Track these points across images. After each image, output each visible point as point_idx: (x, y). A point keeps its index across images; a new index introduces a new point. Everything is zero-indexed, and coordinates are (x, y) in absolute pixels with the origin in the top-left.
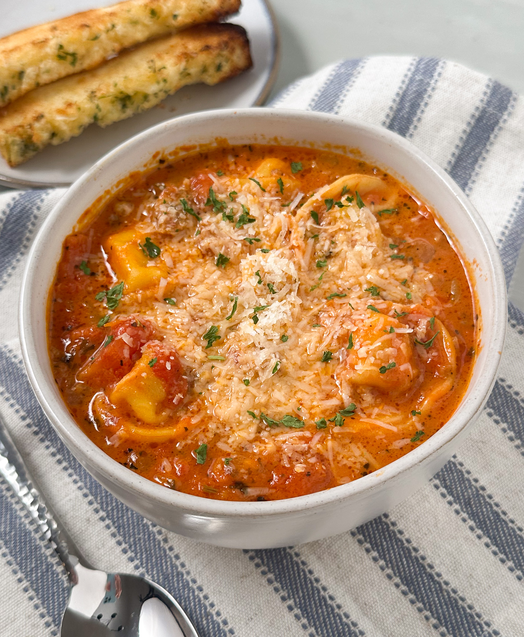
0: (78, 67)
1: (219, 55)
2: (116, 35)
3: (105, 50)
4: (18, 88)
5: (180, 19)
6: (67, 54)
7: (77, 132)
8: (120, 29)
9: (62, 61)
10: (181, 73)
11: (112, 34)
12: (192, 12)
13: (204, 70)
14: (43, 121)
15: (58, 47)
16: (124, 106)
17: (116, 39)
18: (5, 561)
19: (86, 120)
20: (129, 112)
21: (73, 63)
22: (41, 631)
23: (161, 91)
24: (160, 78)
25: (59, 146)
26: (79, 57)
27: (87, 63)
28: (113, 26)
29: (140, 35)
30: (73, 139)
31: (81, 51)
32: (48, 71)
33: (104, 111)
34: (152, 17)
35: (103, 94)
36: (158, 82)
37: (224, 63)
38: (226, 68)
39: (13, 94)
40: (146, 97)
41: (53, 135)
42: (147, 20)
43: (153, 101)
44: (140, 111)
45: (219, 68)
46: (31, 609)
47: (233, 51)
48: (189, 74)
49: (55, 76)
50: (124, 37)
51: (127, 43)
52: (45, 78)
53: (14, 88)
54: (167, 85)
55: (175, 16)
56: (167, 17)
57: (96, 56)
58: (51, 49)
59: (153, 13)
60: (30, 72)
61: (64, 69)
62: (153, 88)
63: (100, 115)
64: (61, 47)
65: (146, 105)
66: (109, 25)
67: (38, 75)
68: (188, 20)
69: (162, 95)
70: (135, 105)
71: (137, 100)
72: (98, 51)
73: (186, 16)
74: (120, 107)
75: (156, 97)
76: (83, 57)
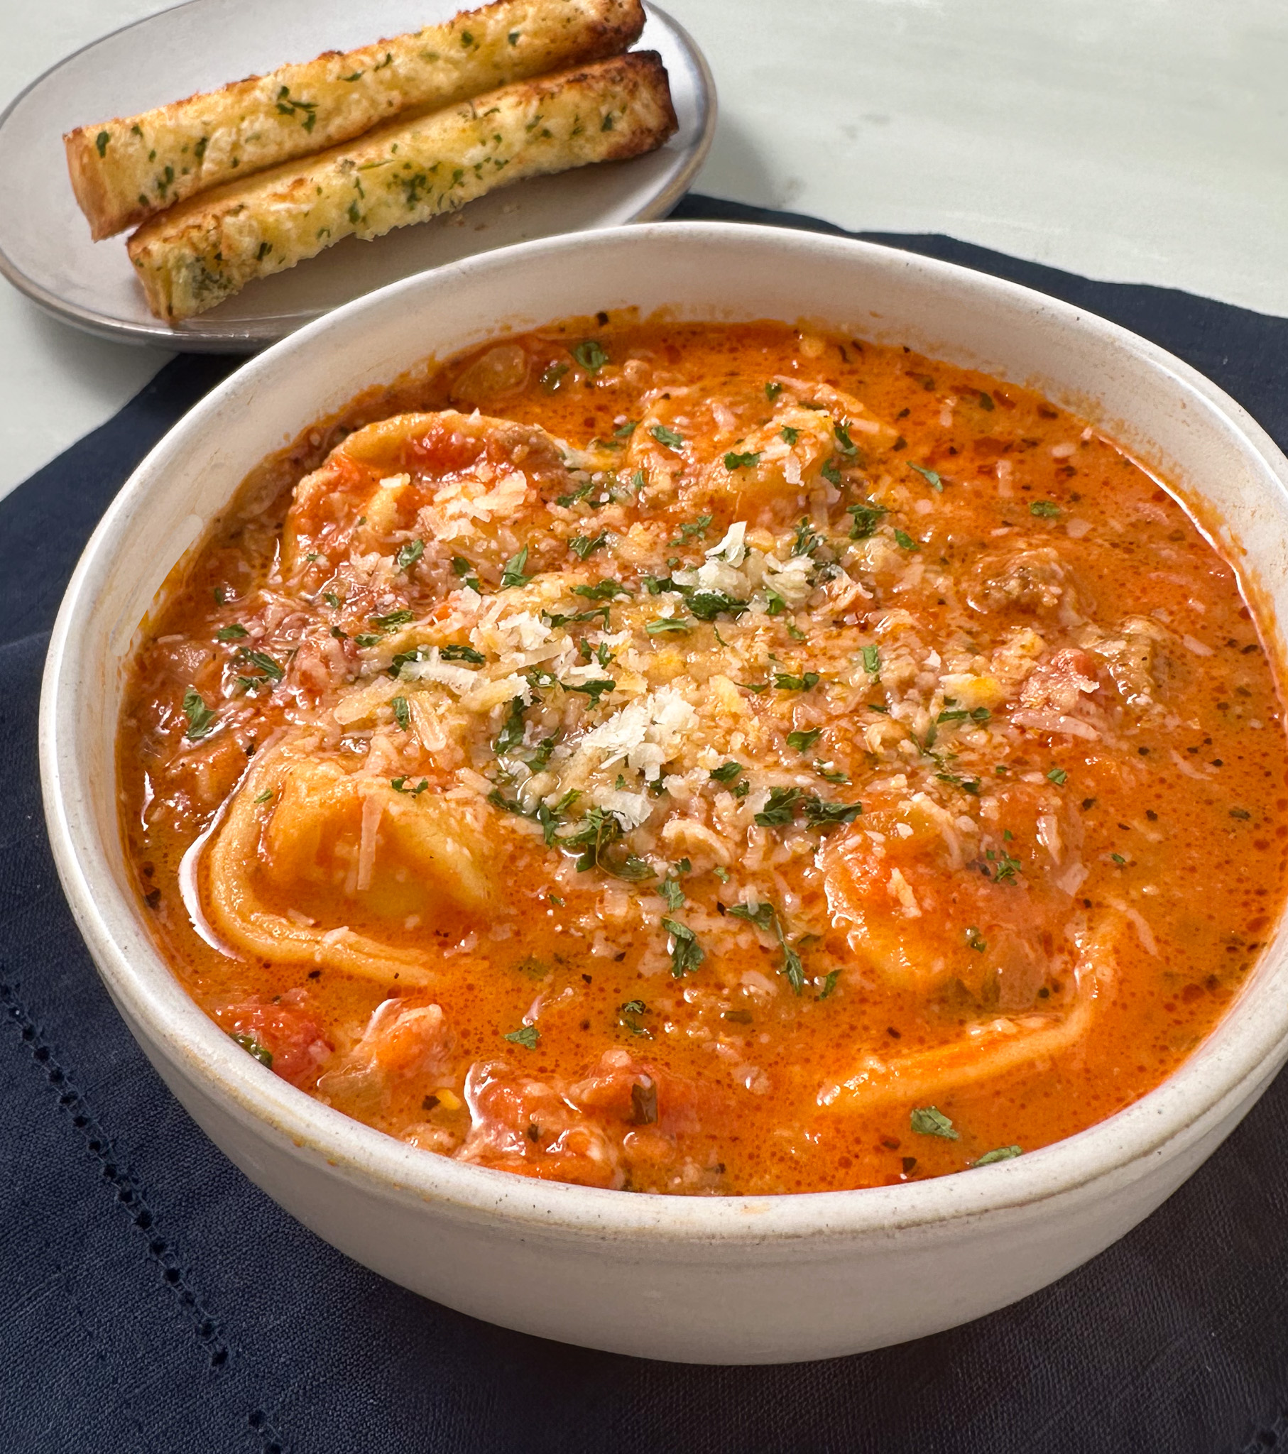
0: (316, 138)
1: (604, 96)
2: (395, 74)
3: (373, 103)
4: (193, 170)
5: (522, 40)
6: (297, 105)
7: (313, 251)
8: (402, 64)
9: (286, 117)
10: (529, 128)
11: (386, 74)
12: (549, 23)
13: (577, 131)
14: (242, 216)
15: (279, 90)
16: (412, 198)
17: (395, 84)
19: (335, 216)
20: (423, 211)
21: (309, 125)
23: (488, 160)
24: (486, 130)
26: (319, 112)
27: (335, 127)
28: (389, 58)
29: (442, 78)
30: (304, 264)
31: (326, 103)
32: (257, 137)
33: (371, 200)
34: (464, 47)
35: (368, 160)
36: (484, 143)
37: (617, 114)
38: (623, 126)
39: (183, 185)
40: (458, 175)
41: (264, 249)
42: (457, 53)
43: (473, 189)
44: (445, 206)
45: (607, 124)
47: (633, 92)
48: (546, 133)
49: (271, 151)
50: (409, 79)
51: (415, 95)
52: (250, 154)
53: (185, 172)
54: (502, 147)
55: (513, 38)
56: (493, 44)
57: (356, 114)
58: (263, 94)
59: (467, 39)
60: (221, 137)
61: (294, 138)
62: (475, 153)
63: (362, 209)
64: (285, 91)
65: (460, 194)
66: (381, 57)
67: (235, 146)
68: (542, 42)
69: (491, 179)
70: (435, 194)
71: (439, 183)
72: (358, 102)
73: (535, 34)
74: (403, 198)
75: (479, 177)
76: (329, 116)
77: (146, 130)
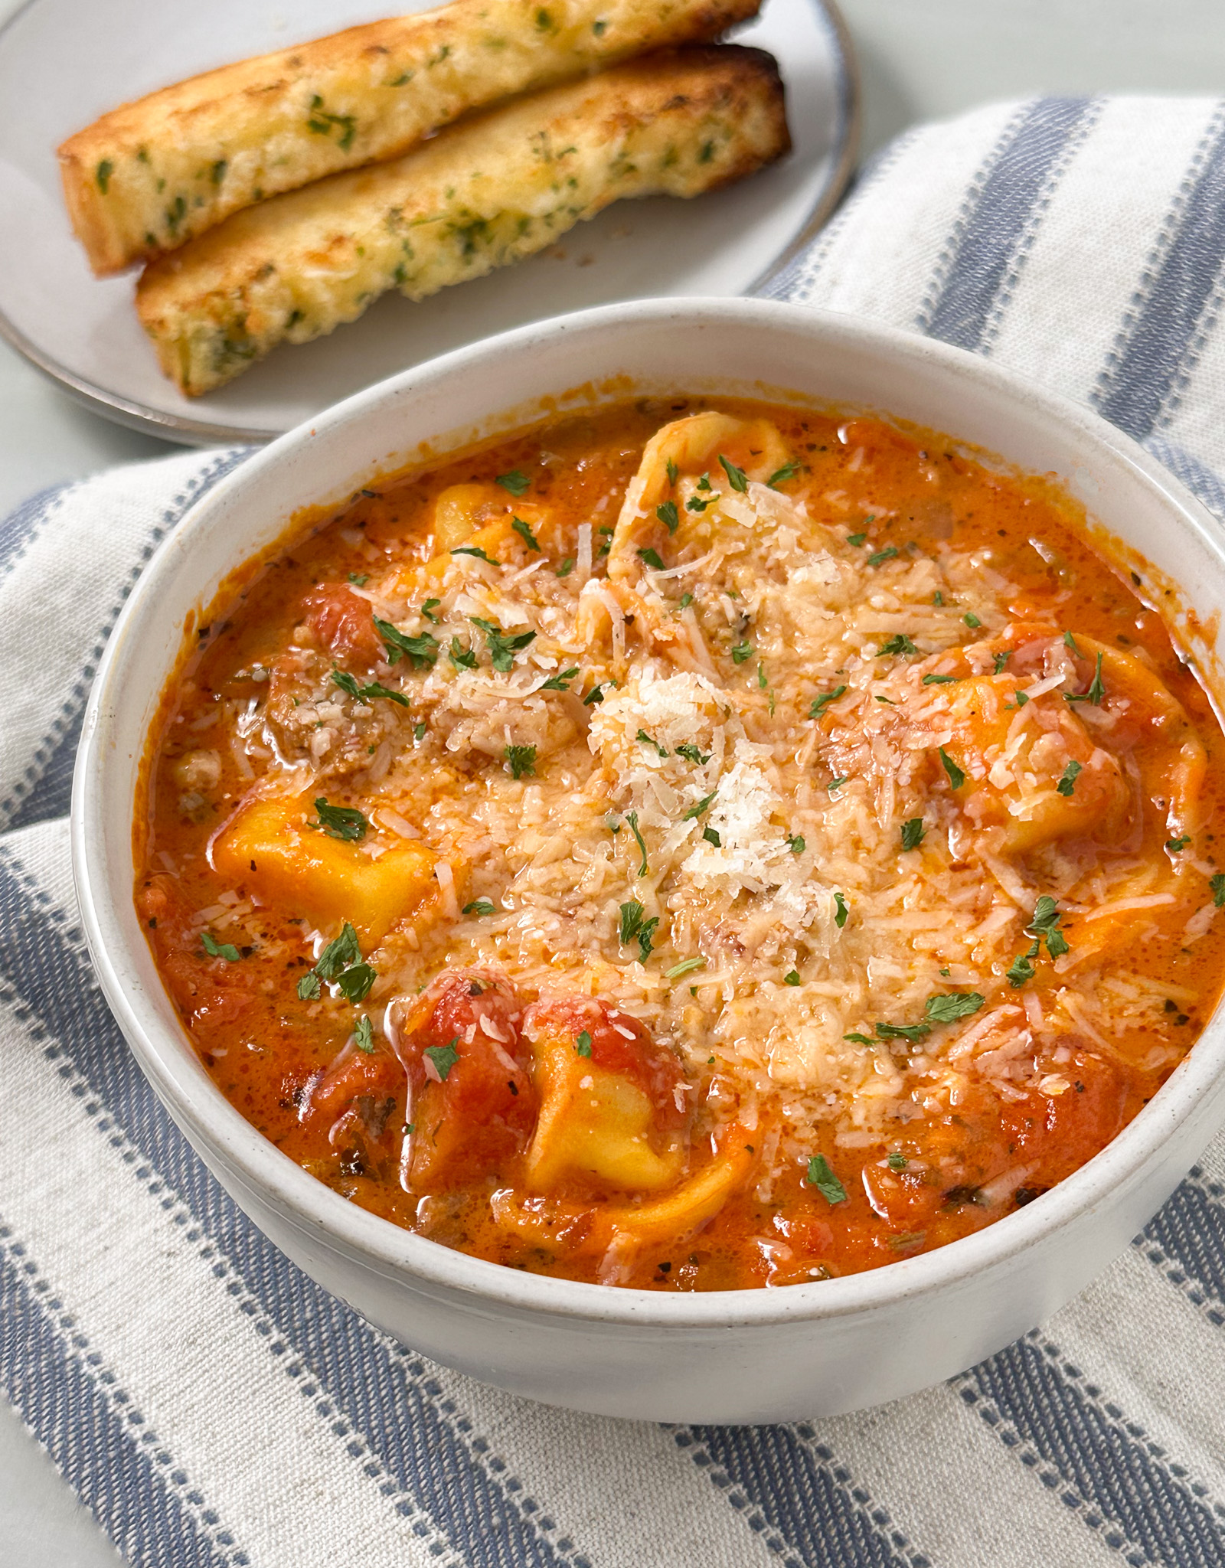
0: (357, 153)
1: (709, 120)
2: (452, 72)
3: (424, 110)
4: (209, 201)
5: (610, 31)
6: (333, 118)
7: (353, 311)
8: (462, 58)
9: (320, 136)
10: (613, 166)
11: (442, 70)
12: (643, 13)
13: (670, 159)
14: (272, 281)
15: (310, 100)
16: (469, 248)
17: (451, 83)
18: (237, 1305)
19: (378, 280)
20: (481, 263)
21: (346, 142)
22: (340, 1467)
23: (561, 208)
24: (561, 175)
25: (307, 346)
26: (359, 126)
27: (379, 143)
28: (446, 52)
29: (510, 73)
30: (341, 327)
31: (367, 112)
32: (284, 161)
33: (420, 259)
34: (539, 31)
35: (420, 214)
36: (556, 188)
37: (719, 142)
38: (725, 155)
39: (198, 217)
40: (524, 225)
41: (296, 316)
42: (528, 37)
43: (542, 236)
44: (508, 259)
45: (707, 153)
46: (311, 1416)
47: (742, 111)
48: (631, 168)
49: (301, 175)
50: (470, 77)
51: (477, 94)
52: (277, 179)
53: (199, 203)
54: (578, 194)
55: (599, 27)
56: (577, 29)
57: (403, 125)
58: (293, 105)
59: (544, 19)
60: (241, 162)
61: (325, 156)
62: (543, 202)
63: (410, 268)
64: (317, 101)
65: (525, 245)
66: (435, 50)
67: (259, 172)
68: (633, 35)
69: (563, 221)
70: (496, 245)
71: (502, 233)
72: (406, 113)
73: (627, 25)
74: (458, 249)
75: (549, 225)
76: (370, 128)
77: (155, 154)
